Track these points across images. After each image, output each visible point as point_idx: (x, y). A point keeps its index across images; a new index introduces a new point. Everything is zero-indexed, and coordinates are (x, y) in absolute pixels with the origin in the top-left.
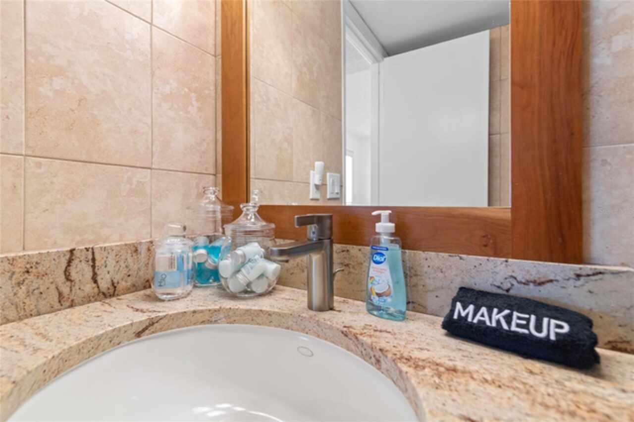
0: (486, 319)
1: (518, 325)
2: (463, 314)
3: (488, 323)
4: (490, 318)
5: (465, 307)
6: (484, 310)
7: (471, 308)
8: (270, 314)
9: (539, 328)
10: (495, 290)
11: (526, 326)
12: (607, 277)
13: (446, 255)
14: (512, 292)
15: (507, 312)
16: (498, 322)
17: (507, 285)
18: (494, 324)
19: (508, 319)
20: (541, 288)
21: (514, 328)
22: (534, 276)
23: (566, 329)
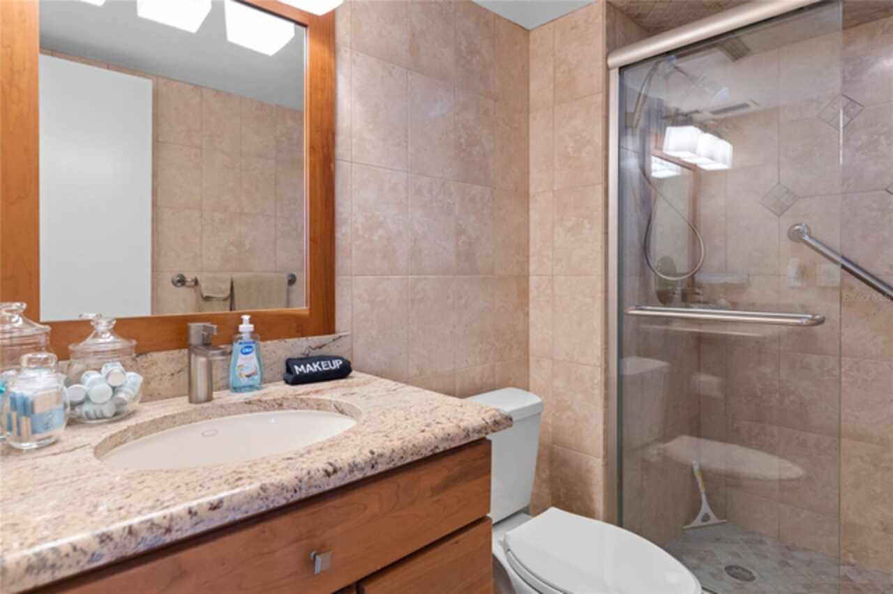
0: (311, 369)
1: (326, 367)
2: (300, 370)
3: (313, 370)
4: (313, 367)
5: (299, 367)
6: (308, 365)
7: (302, 367)
8: (173, 417)
9: (332, 365)
10: (303, 356)
11: (328, 366)
12: (343, 338)
13: (276, 341)
14: (310, 355)
15: (318, 363)
16: (317, 369)
17: (307, 352)
18: (316, 370)
19: (320, 365)
20: (321, 350)
21: (324, 369)
22: (318, 344)
23: (341, 362)
